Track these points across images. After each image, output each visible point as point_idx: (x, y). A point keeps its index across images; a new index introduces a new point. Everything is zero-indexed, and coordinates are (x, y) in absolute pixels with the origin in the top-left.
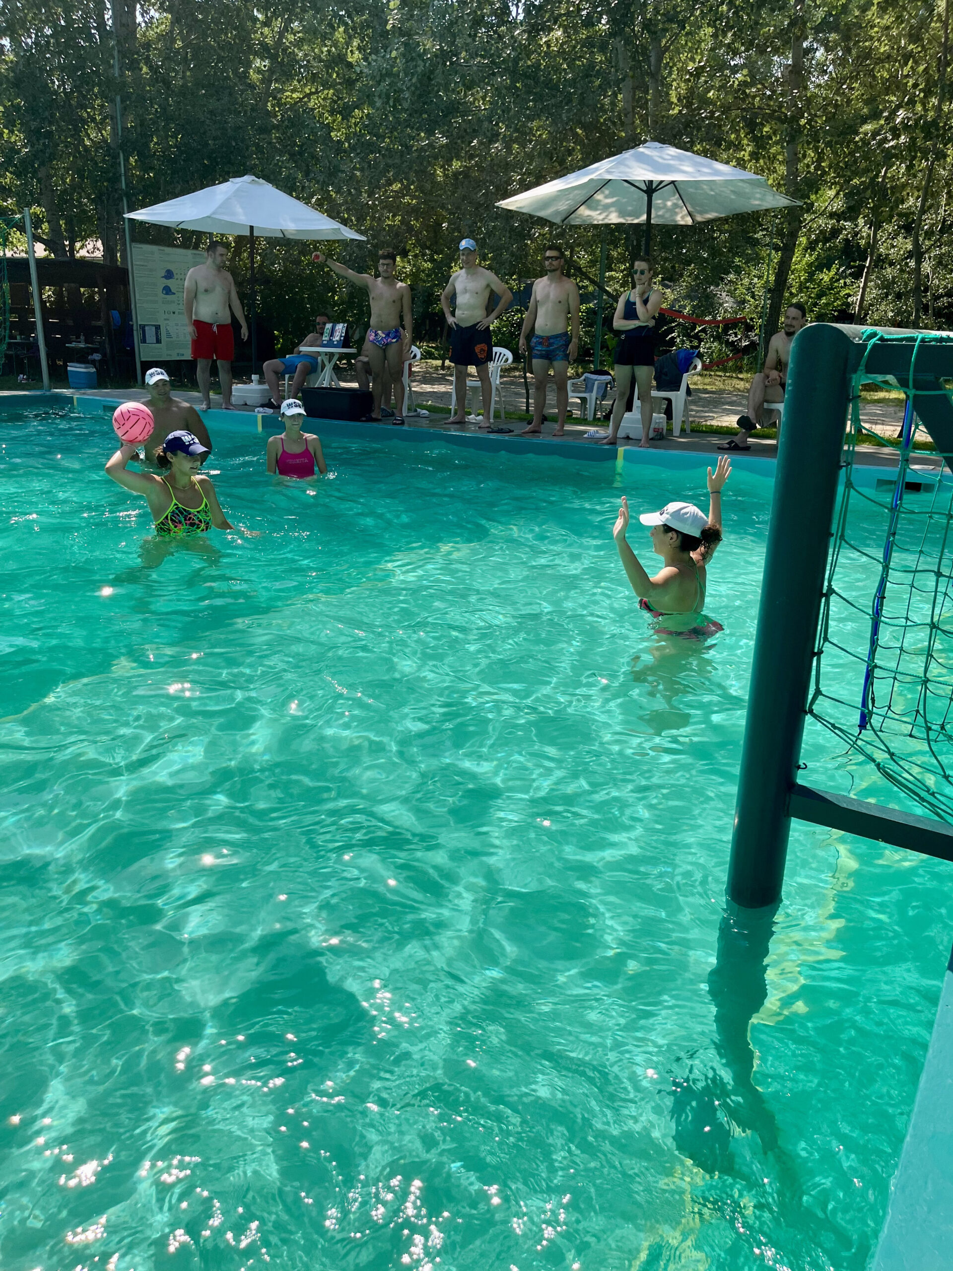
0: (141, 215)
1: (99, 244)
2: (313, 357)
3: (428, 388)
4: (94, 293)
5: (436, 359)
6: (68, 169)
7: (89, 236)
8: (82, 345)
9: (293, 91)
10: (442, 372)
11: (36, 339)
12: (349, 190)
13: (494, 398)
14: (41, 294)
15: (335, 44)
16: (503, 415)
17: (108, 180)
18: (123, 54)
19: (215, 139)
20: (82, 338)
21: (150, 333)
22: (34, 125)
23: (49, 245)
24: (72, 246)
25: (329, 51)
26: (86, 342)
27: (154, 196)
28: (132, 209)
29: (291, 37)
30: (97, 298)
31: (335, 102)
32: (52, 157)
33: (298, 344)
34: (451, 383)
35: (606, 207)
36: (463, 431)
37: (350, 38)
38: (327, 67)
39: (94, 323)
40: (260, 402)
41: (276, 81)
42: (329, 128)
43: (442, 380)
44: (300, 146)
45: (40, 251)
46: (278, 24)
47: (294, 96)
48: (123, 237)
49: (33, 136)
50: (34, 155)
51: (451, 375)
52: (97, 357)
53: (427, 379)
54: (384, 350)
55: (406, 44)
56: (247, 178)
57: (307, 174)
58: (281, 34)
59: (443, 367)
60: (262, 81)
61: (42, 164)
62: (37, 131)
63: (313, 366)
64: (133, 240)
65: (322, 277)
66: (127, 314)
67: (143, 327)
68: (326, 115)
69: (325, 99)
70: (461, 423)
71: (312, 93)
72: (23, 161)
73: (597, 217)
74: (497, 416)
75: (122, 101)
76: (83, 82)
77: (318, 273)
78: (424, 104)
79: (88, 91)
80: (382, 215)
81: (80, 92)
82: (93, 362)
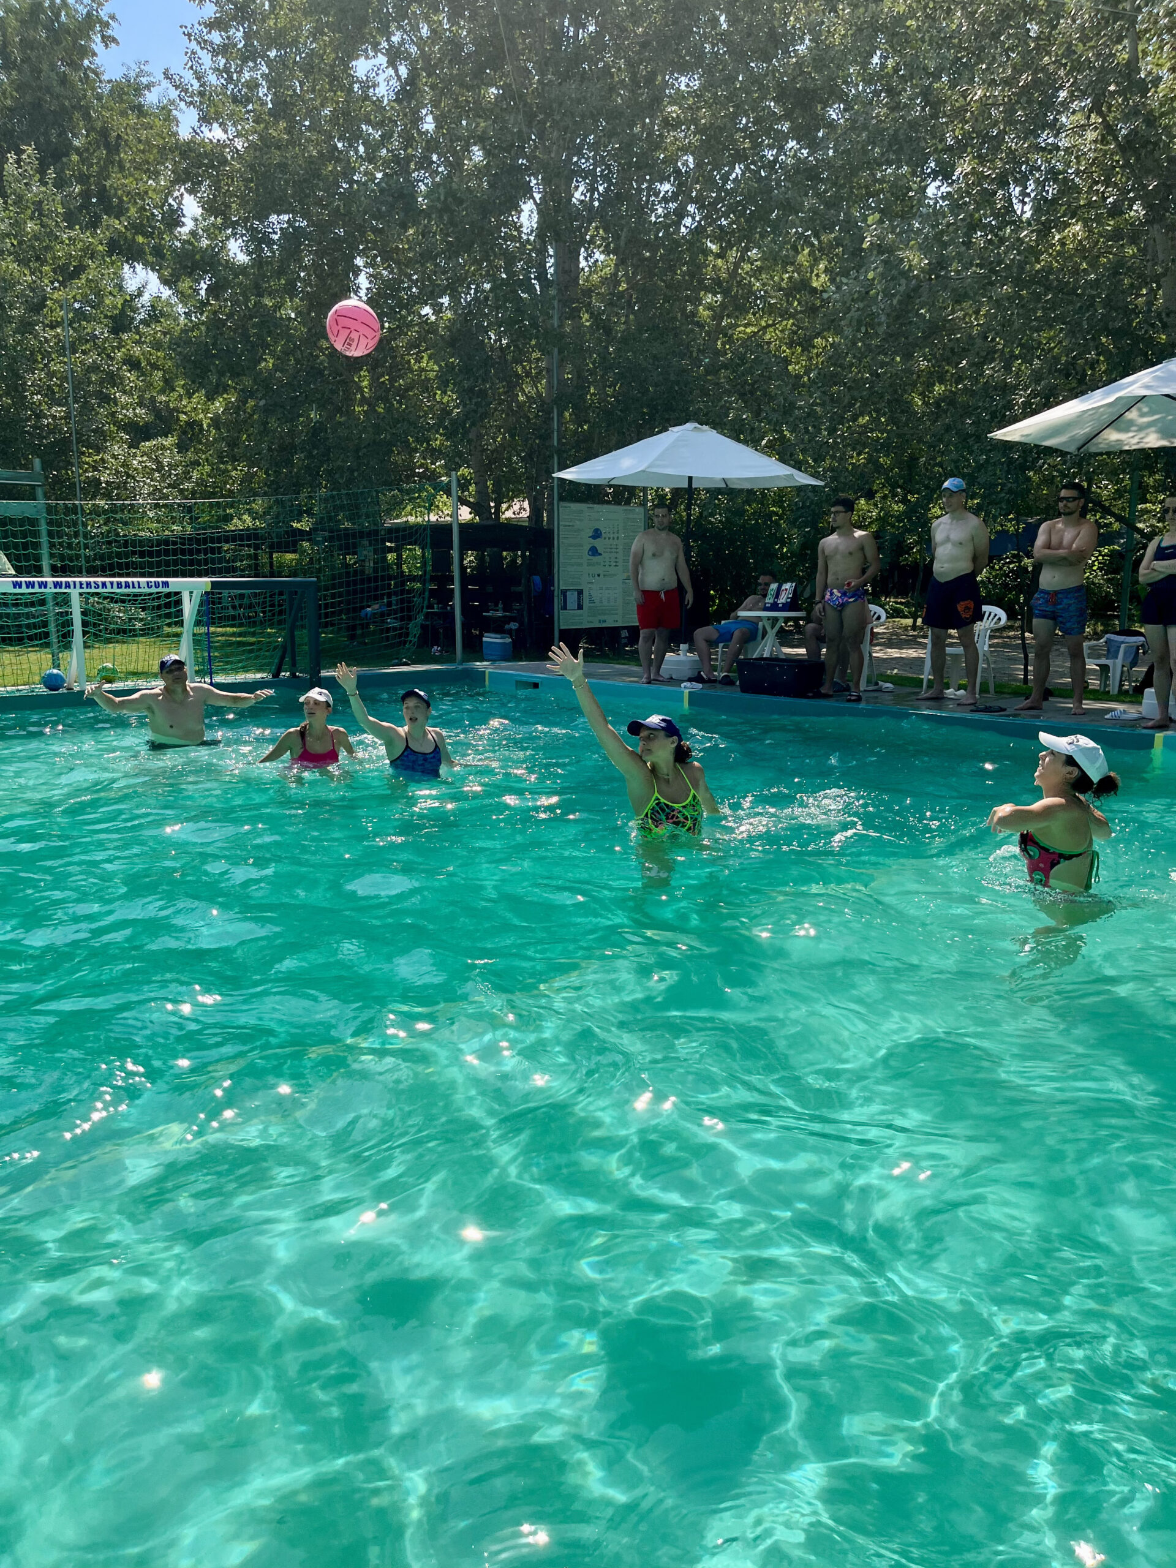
0: (570, 474)
1: (526, 504)
2: (753, 623)
3: (894, 653)
4: (516, 556)
5: (906, 617)
6: (499, 428)
7: (517, 496)
8: (499, 614)
9: (746, 326)
10: (912, 633)
11: (453, 607)
12: (806, 429)
13: (982, 665)
14: (462, 559)
15: (798, 270)
16: (992, 689)
17: (540, 437)
18: (565, 303)
19: (656, 385)
20: (500, 606)
21: (572, 598)
22: (466, 384)
23: (475, 508)
24: (498, 508)
25: (790, 278)
26: (504, 610)
27: (587, 452)
28: (563, 467)
29: (747, 267)
30: (519, 561)
31: (795, 333)
32: (485, 415)
33: (736, 607)
34: (924, 646)
35: (1141, 428)
36: (939, 709)
37: (816, 261)
38: (787, 295)
39: (513, 589)
40: (689, 674)
41: (729, 316)
42: (787, 361)
43: (912, 643)
44: (752, 385)
45: (465, 514)
46: (733, 254)
47: (748, 330)
48: (551, 496)
49: (466, 394)
50: (466, 415)
51: (925, 637)
52: (514, 626)
53: (892, 642)
54: (841, 612)
55: (886, 262)
56: (689, 426)
57: (757, 414)
58: (737, 265)
59: (914, 627)
60: (713, 318)
61: (473, 424)
62: (471, 390)
63: (752, 633)
64: (562, 499)
65: (770, 527)
66: (548, 580)
67: (564, 593)
68: (784, 348)
69: (782, 331)
70: (938, 699)
71: (768, 326)
72: (453, 422)
73: (1130, 440)
74: (984, 690)
75: (560, 352)
76: (519, 336)
77: (765, 523)
78: (902, 325)
79: (524, 345)
80: (844, 454)
81: (516, 346)
82: (509, 632)
